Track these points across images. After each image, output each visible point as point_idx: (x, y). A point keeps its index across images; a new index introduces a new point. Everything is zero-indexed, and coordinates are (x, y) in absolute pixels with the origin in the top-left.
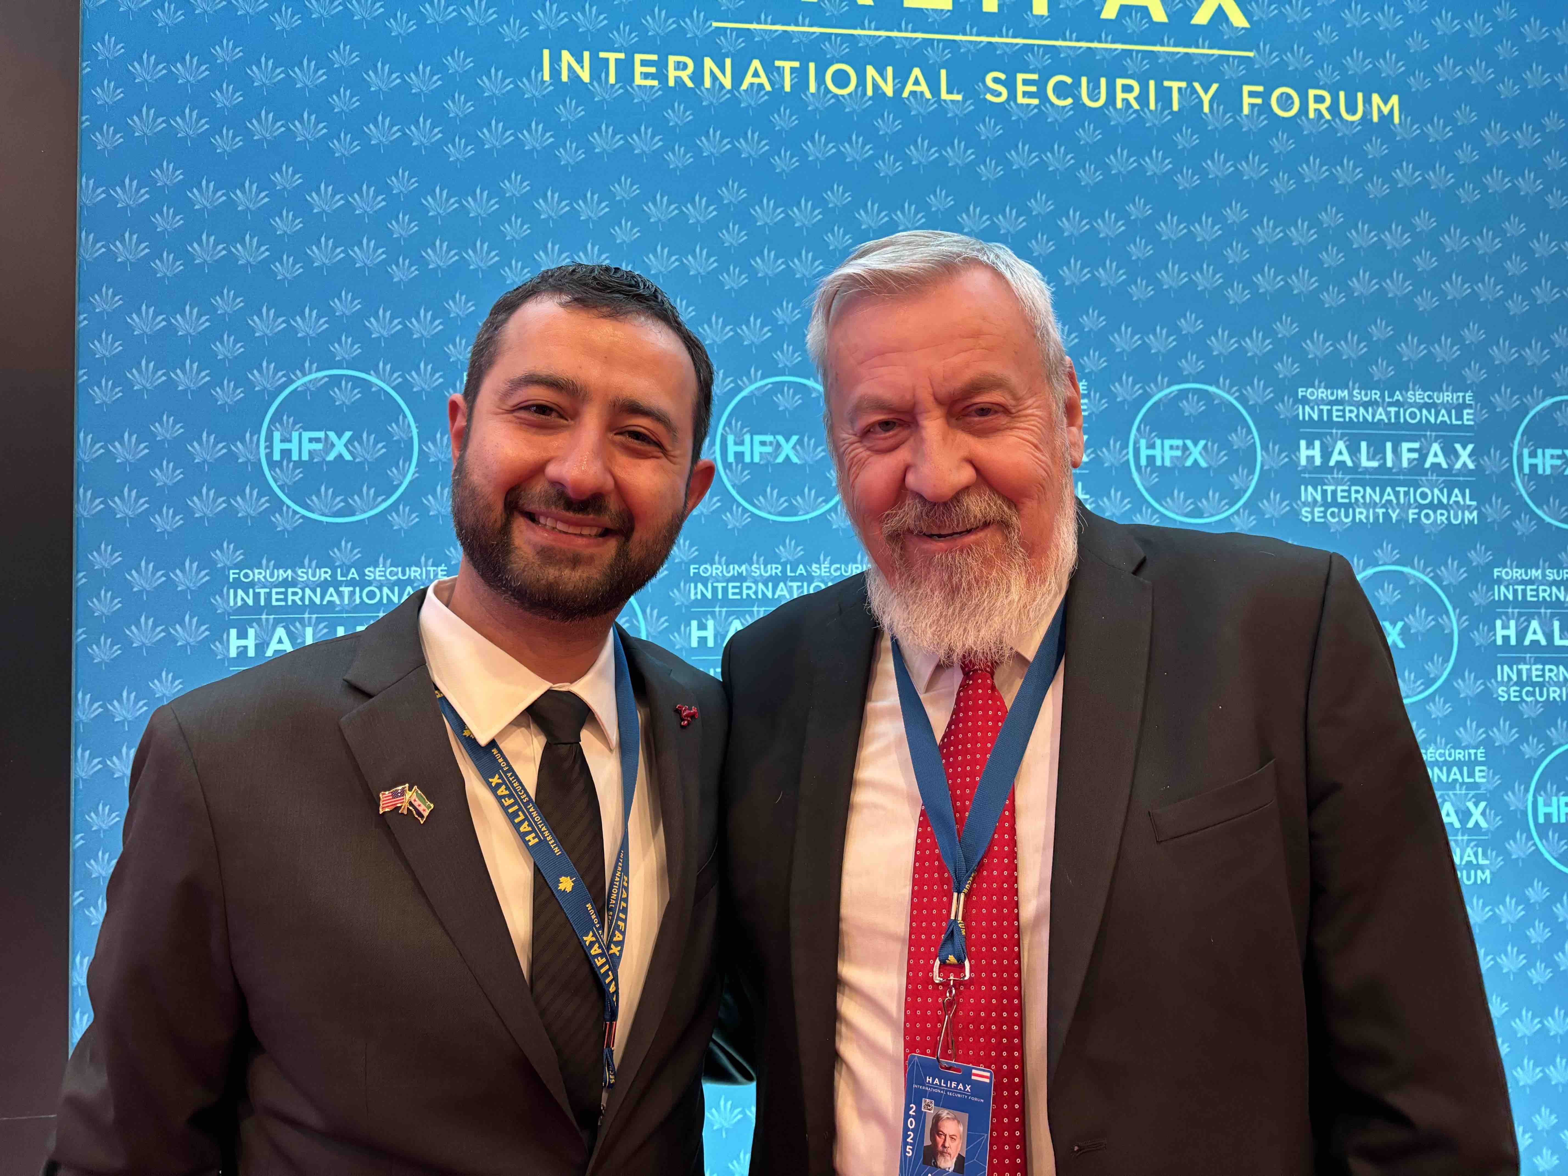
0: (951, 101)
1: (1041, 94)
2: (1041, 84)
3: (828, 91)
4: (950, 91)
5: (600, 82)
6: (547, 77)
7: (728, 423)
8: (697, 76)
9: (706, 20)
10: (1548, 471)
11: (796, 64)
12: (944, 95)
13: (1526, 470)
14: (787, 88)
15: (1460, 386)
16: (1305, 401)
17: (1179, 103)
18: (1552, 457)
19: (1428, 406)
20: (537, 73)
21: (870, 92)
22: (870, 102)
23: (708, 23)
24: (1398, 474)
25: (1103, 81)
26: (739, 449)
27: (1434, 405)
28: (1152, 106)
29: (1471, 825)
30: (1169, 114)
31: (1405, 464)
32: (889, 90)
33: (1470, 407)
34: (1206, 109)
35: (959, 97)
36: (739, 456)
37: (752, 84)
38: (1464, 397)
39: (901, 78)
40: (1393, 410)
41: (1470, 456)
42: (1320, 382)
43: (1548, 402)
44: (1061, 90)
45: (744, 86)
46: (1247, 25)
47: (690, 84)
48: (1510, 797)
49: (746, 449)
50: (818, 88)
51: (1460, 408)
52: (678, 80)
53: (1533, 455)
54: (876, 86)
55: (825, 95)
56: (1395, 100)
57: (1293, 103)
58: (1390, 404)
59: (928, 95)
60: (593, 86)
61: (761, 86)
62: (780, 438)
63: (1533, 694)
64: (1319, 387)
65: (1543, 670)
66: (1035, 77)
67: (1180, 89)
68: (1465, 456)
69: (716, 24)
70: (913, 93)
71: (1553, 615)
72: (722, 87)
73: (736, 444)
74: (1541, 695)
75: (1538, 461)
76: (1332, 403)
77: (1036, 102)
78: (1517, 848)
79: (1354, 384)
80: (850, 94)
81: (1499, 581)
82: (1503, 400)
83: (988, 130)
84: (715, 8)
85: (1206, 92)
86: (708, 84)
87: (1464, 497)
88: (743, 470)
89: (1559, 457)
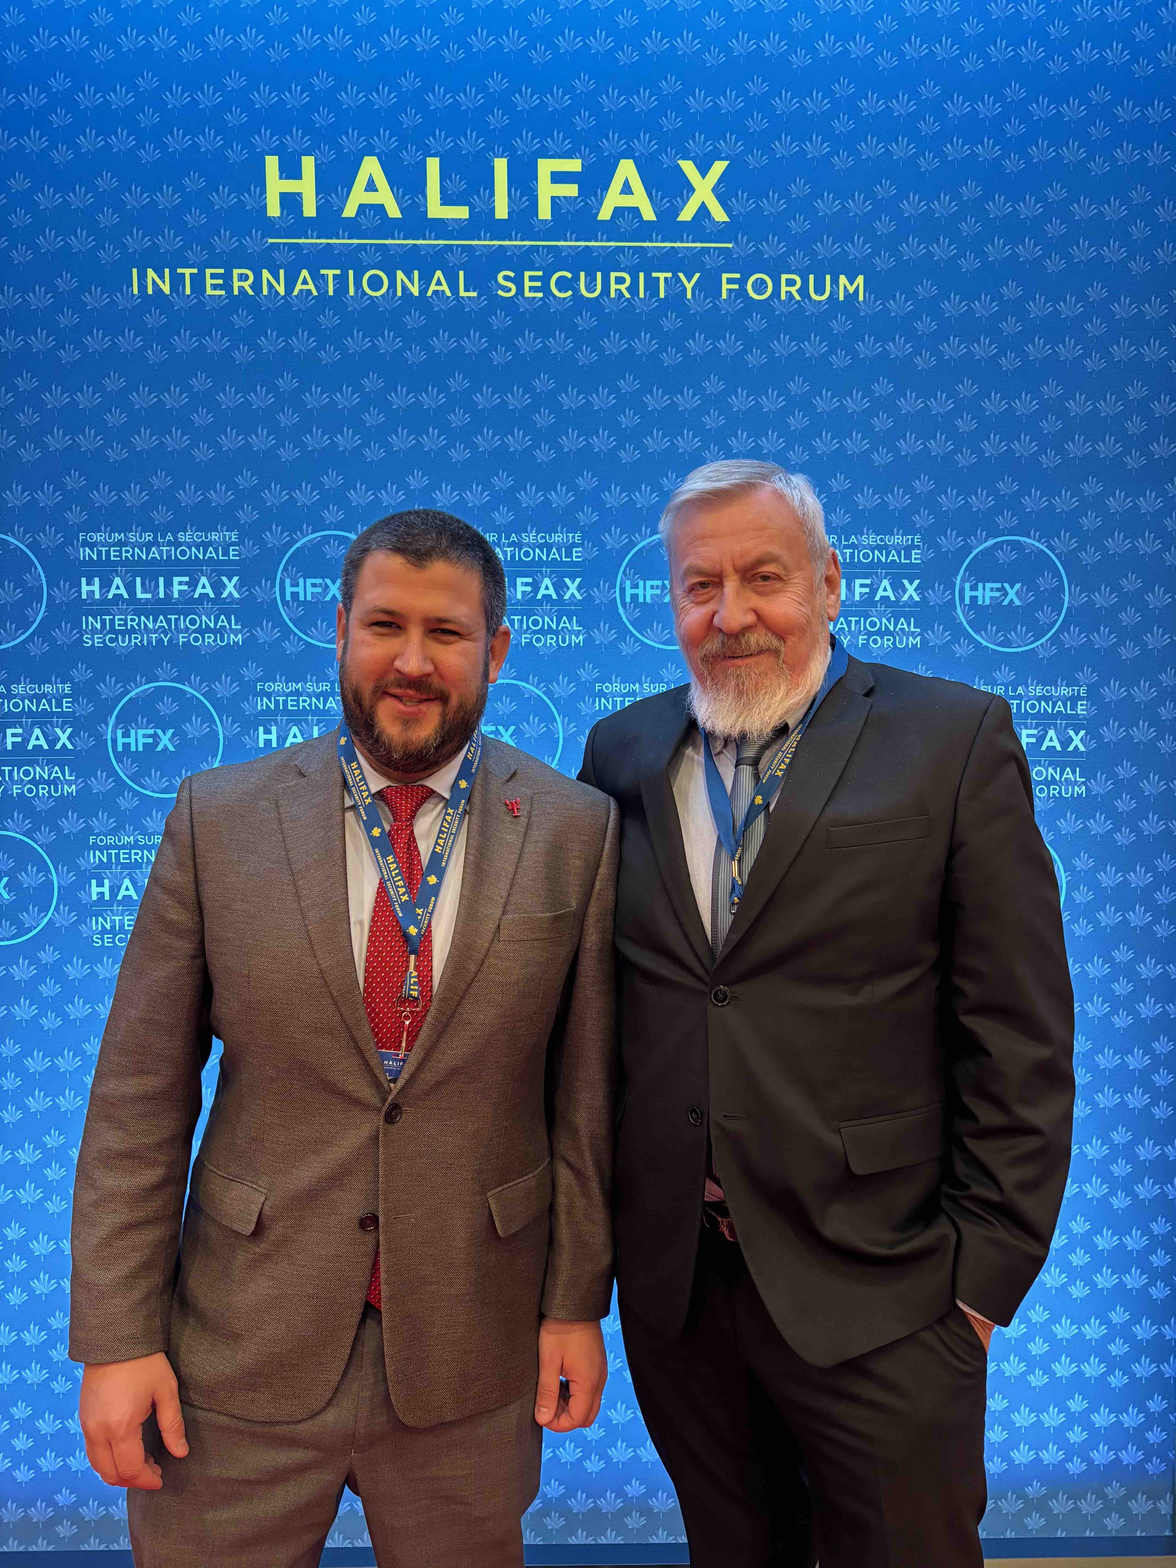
0: (468, 297)
1: (545, 289)
2: (546, 280)
3: (364, 293)
4: (466, 290)
5: (178, 294)
6: (136, 291)
7: (285, 569)
8: (257, 285)
11: (338, 272)
12: (462, 293)
13: (967, 601)
14: (331, 293)
15: (909, 529)
17: (665, 292)
18: (992, 590)
19: (880, 548)
20: (128, 288)
21: (399, 293)
22: (400, 302)
23: (265, 240)
24: (850, 606)
25: (599, 275)
26: (294, 589)
27: (886, 547)
28: (642, 295)
30: (656, 301)
31: (857, 598)
32: (415, 290)
33: (918, 547)
34: (689, 296)
35: (474, 294)
36: (295, 595)
37: (301, 291)
38: (913, 540)
39: (426, 281)
40: (848, 551)
41: (915, 590)
43: (991, 542)
44: (562, 284)
45: (295, 293)
46: (727, 219)
47: (251, 293)
49: (300, 590)
50: (356, 292)
51: (908, 549)
52: (241, 289)
53: (974, 588)
54: (404, 288)
55: (362, 298)
56: (860, 280)
57: (767, 287)
58: (846, 547)
59: (448, 293)
60: (173, 298)
61: (309, 292)
62: (328, 581)
66: (540, 273)
67: (666, 279)
68: (911, 590)
69: (270, 241)
70: (436, 292)
72: (277, 293)
73: (292, 586)
75: (979, 593)
77: (540, 295)
80: (382, 296)
82: (949, 542)
83: (499, 321)
84: (270, 227)
85: (689, 281)
86: (265, 292)
87: (909, 625)
88: (298, 607)
89: (998, 590)
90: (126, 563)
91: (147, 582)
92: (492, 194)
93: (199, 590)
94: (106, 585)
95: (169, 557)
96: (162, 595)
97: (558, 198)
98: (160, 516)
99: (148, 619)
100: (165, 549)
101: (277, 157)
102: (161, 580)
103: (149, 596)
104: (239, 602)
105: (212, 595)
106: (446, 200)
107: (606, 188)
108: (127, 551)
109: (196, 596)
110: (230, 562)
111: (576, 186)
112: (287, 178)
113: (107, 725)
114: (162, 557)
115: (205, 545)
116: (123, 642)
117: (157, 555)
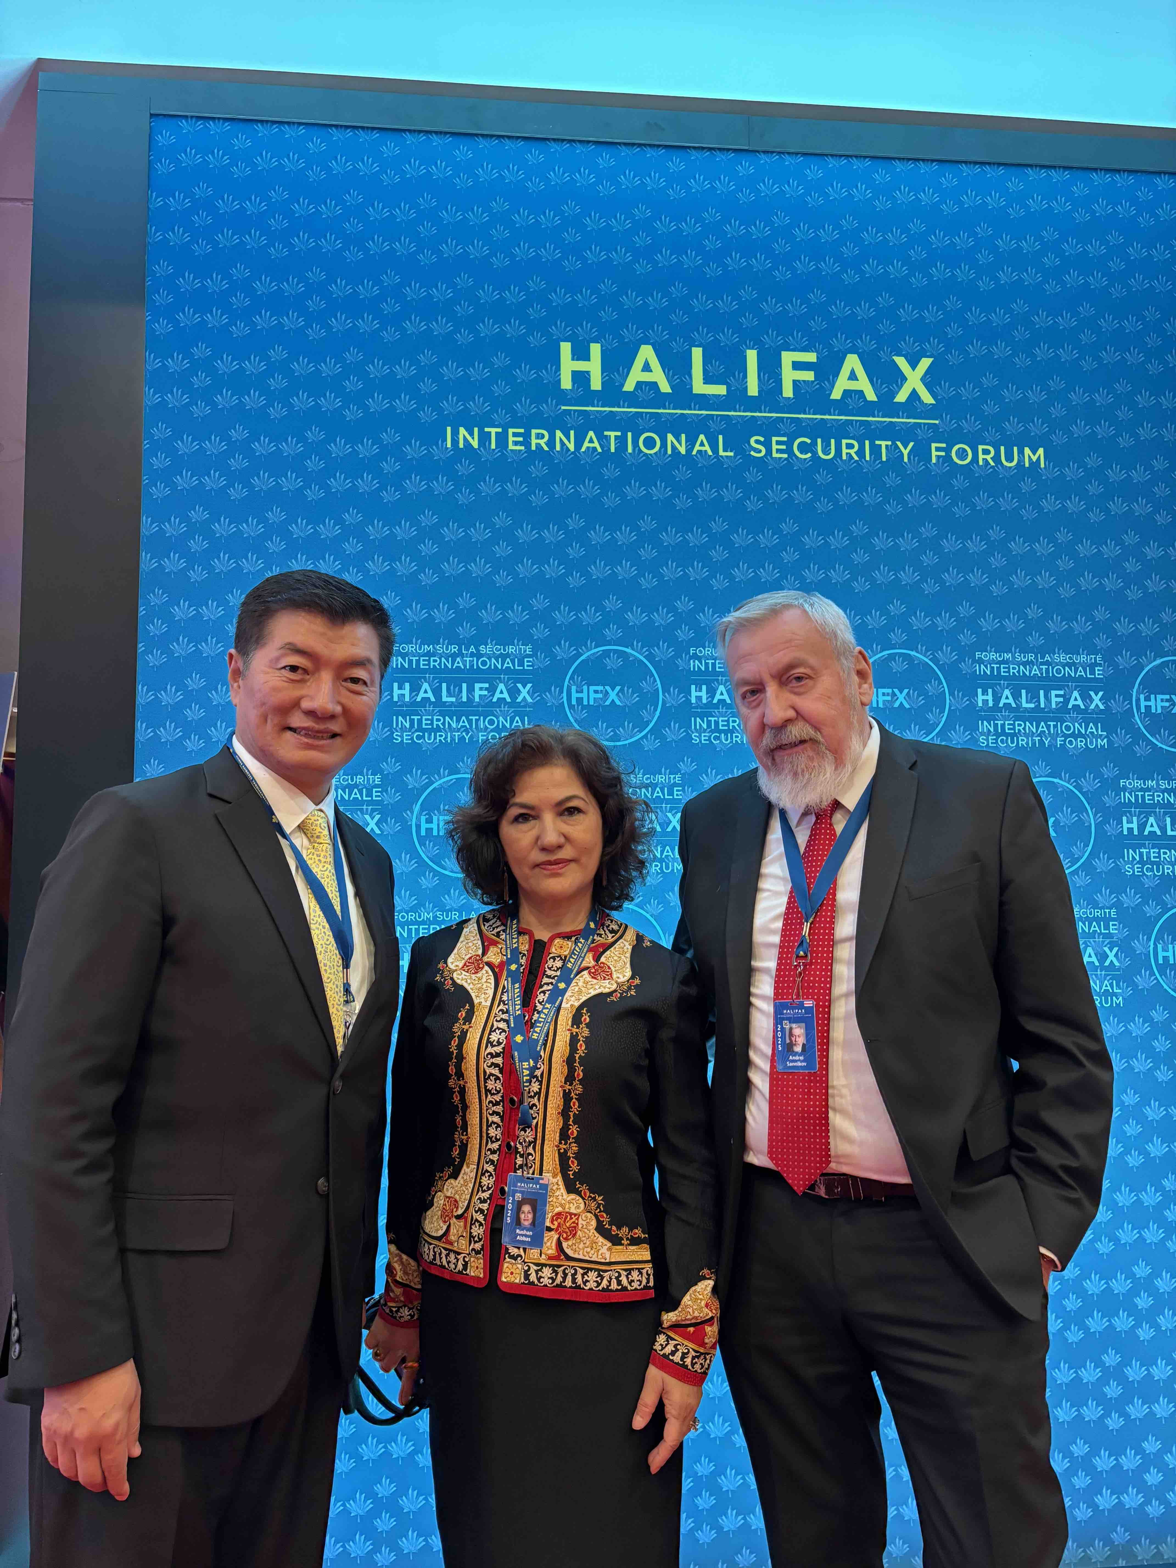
0: (727, 457)
1: (789, 451)
2: (789, 444)
3: (640, 451)
4: (725, 450)
5: (485, 448)
6: (449, 445)
7: (572, 678)
8: (551, 443)
9: (557, 405)
10: (1159, 711)
11: (619, 434)
12: (721, 453)
13: (1143, 710)
14: (613, 450)
15: (1092, 650)
16: (980, 661)
17: (887, 456)
18: (1162, 700)
19: (1069, 665)
20: (443, 442)
21: (669, 452)
22: (670, 458)
23: (559, 407)
24: (1048, 712)
25: (833, 441)
26: (580, 695)
27: (1074, 664)
28: (868, 458)
29: (1107, 963)
30: (880, 463)
31: (1054, 706)
32: (683, 450)
33: (1100, 665)
34: (906, 460)
35: (732, 454)
36: (580, 700)
37: (588, 448)
38: (1095, 658)
39: (691, 442)
40: (1044, 667)
41: (1100, 700)
42: (991, 648)
43: (1158, 661)
44: (803, 448)
45: (583, 449)
46: (934, 402)
47: (546, 448)
48: (1136, 944)
49: (584, 695)
50: (634, 450)
51: (1092, 666)
52: (538, 445)
53: (1147, 699)
54: (674, 447)
55: (639, 454)
56: (1041, 451)
57: (967, 455)
58: (1042, 664)
59: (710, 453)
60: (480, 450)
61: (595, 449)
62: (608, 688)
63: (1152, 870)
64: (991, 651)
65: (1159, 853)
66: (785, 439)
67: (887, 446)
68: (1097, 700)
69: (563, 408)
70: (699, 452)
71: (1165, 814)
72: (568, 450)
73: (577, 692)
74: (1158, 871)
75: (1152, 703)
76: (1000, 663)
77: (785, 456)
78: (1142, 981)
79: (1015, 649)
80: (656, 453)
81: (1124, 789)
82: (1124, 661)
83: (752, 476)
84: (563, 397)
85: (905, 449)
86: (558, 448)
87: (1097, 730)
88: (582, 710)
89: (1167, 701)
90: (434, 670)
91: (452, 688)
92: (745, 376)
93: (497, 695)
94: (415, 689)
95: (472, 666)
96: (464, 699)
97: (799, 381)
98: (465, 631)
99: (452, 719)
100: (468, 659)
101: (569, 344)
102: (464, 686)
103: (453, 699)
104: (533, 705)
105: (509, 700)
106: (708, 379)
107: (836, 374)
108: (435, 661)
109: (495, 700)
110: (524, 672)
111: (813, 373)
112: (577, 360)
113: (412, 813)
114: (465, 666)
115: (504, 657)
116: (429, 739)
117: (461, 665)
